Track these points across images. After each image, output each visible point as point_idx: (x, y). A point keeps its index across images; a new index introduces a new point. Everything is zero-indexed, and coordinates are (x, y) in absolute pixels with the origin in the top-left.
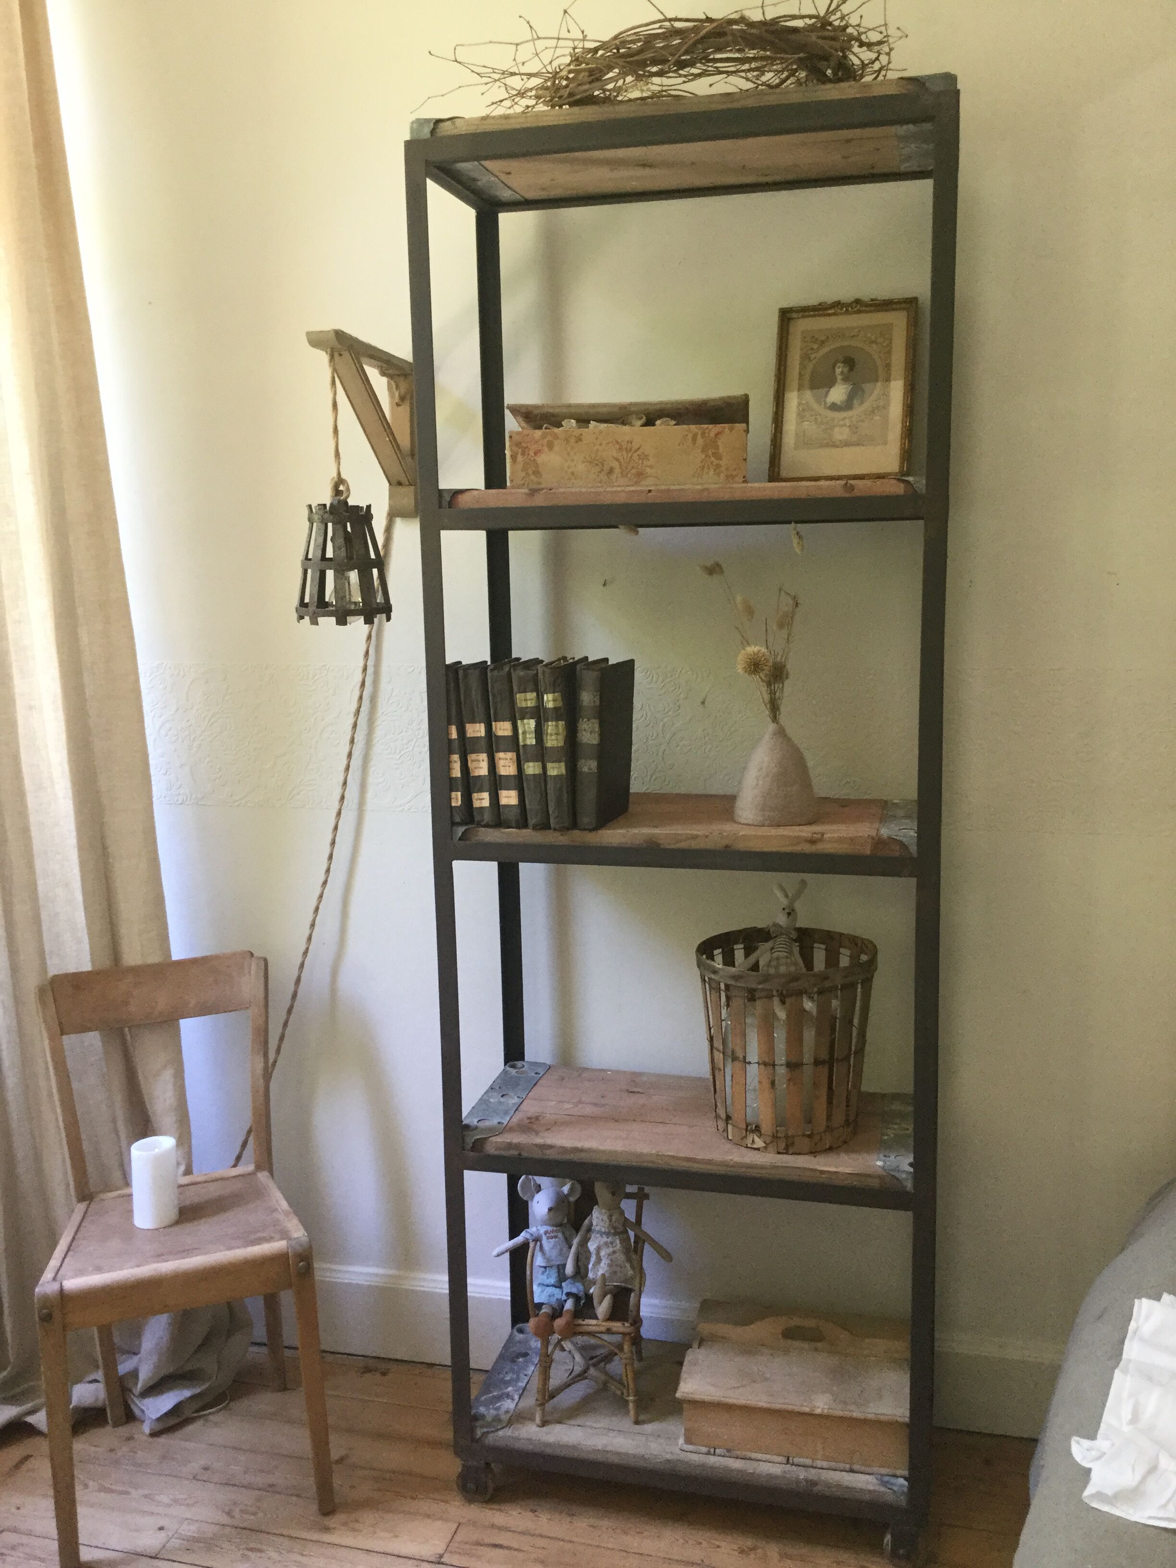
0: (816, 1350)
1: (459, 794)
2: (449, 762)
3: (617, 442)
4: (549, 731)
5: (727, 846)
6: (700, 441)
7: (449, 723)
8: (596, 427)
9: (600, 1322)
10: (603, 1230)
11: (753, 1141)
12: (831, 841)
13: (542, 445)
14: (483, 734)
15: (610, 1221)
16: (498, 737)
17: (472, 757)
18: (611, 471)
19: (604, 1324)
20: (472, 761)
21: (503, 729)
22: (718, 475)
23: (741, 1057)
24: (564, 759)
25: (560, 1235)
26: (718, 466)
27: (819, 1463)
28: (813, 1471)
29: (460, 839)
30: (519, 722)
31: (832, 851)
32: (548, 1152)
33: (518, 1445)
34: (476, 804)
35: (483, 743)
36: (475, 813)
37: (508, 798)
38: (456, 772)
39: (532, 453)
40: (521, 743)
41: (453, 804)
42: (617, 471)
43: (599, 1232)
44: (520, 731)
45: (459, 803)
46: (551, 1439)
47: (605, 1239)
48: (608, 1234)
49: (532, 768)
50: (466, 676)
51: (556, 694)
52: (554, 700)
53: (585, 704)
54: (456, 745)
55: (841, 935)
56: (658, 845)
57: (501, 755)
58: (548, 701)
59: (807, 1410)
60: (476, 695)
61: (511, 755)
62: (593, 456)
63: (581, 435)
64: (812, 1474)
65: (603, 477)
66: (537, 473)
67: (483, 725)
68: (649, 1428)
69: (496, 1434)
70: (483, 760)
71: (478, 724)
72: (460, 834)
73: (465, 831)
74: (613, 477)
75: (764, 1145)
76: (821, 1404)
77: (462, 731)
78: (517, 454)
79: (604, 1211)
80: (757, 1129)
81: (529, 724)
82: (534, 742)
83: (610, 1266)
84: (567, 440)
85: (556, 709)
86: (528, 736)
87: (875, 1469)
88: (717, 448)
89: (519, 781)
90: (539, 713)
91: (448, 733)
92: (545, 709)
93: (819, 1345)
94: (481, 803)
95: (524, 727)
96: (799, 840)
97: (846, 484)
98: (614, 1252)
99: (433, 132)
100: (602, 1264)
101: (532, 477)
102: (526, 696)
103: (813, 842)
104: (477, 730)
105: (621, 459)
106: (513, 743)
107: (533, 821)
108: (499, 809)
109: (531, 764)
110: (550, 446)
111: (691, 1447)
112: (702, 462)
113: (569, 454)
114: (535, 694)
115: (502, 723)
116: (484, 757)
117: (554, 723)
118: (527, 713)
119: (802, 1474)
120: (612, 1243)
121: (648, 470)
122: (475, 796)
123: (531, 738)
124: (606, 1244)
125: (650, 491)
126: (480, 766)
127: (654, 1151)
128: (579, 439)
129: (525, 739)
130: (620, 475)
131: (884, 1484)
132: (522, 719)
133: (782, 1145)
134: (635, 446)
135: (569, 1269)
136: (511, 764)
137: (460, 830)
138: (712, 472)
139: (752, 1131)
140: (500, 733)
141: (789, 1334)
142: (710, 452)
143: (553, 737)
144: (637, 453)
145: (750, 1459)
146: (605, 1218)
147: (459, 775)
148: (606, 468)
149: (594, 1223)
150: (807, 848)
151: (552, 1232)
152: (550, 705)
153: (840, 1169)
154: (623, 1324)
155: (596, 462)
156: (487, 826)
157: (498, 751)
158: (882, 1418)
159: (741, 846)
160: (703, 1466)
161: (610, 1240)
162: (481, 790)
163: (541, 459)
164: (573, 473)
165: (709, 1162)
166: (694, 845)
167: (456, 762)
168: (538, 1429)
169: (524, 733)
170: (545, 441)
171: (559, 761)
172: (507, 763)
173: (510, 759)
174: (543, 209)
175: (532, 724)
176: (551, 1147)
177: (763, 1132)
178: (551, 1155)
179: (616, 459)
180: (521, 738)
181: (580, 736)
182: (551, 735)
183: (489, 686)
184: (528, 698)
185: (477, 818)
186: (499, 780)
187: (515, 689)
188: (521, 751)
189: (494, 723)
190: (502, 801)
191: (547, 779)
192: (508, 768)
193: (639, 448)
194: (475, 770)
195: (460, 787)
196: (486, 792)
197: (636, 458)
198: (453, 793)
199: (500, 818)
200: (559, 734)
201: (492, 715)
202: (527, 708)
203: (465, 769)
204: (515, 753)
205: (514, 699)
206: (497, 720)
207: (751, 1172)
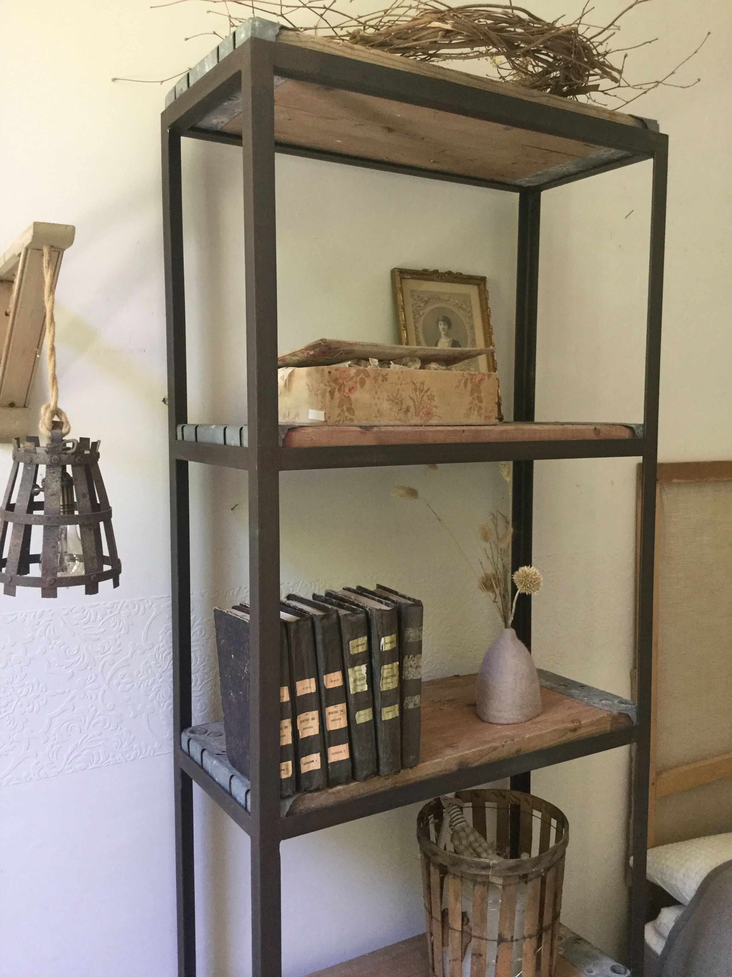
1: (290, 763)
2: (280, 729)
3: (413, 383)
4: (385, 675)
6: (469, 386)
7: (281, 685)
8: (394, 367)
12: (587, 725)
13: (356, 383)
14: (313, 689)
16: (328, 690)
17: (303, 717)
18: (407, 410)
20: (301, 722)
21: (333, 680)
22: (480, 415)
24: (397, 701)
26: (480, 408)
29: (288, 814)
30: (350, 671)
31: (588, 734)
34: (305, 769)
35: (314, 700)
36: (306, 779)
37: (339, 753)
38: (287, 739)
39: (347, 390)
40: (352, 692)
41: (284, 776)
42: (412, 409)
44: (351, 680)
45: (290, 773)
49: (363, 717)
50: (297, 631)
51: (393, 635)
52: (391, 643)
53: (411, 640)
54: (288, 708)
56: (468, 765)
57: (331, 709)
58: (385, 644)
60: (305, 649)
61: (341, 707)
62: (395, 395)
63: (387, 374)
65: (402, 415)
66: (350, 410)
67: (313, 680)
70: (313, 719)
71: (308, 680)
72: (287, 808)
73: (295, 801)
74: (409, 414)
77: (293, 692)
78: (335, 390)
81: (360, 670)
82: (366, 688)
84: (375, 379)
85: (392, 651)
86: (358, 683)
88: (480, 392)
89: (349, 733)
90: (372, 658)
91: (278, 696)
92: (378, 653)
94: (309, 767)
95: (355, 675)
96: (566, 731)
97: (595, 429)
99: (277, 37)
101: (347, 414)
102: (357, 642)
104: (307, 687)
105: (415, 398)
106: (343, 693)
107: (365, 772)
108: (329, 768)
109: (362, 712)
110: (362, 383)
112: (469, 404)
113: (376, 393)
114: (366, 638)
115: (332, 674)
116: (315, 714)
117: (390, 666)
118: (358, 659)
122: (306, 760)
123: (362, 685)
125: (464, 431)
126: (310, 726)
128: (385, 379)
129: (355, 686)
130: (414, 414)
132: (353, 666)
134: (426, 387)
136: (341, 717)
138: (476, 412)
140: (330, 686)
142: (476, 395)
143: (389, 680)
144: (426, 394)
147: (290, 741)
148: (404, 407)
150: (571, 736)
152: (384, 648)
155: (396, 400)
156: (317, 790)
157: (328, 706)
159: (528, 747)
162: (310, 753)
163: (354, 396)
164: (378, 411)
167: (286, 727)
169: (355, 681)
170: (358, 378)
171: (392, 704)
172: (337, 716)
173: (342, 711)
175: (363, 668)
179: (412, 399)
180: (351, 686)
181: (406, 673)
182: (387, 678)
183: (319, 638)
184: (360, 643)
185: (305, 783)
186: (329, 737)
187: (346, 636)
188: (352, 701)
189: (325, 676)
190: (332, 758)
191: (379, 725)
192: (338, 721)
193: (428, 389)
194: (305, 731)
195: (291, 755)
196: (316, 753)
197: (425, 398)
198: (284, 763)
199: (331, 777)
200: (393, 676)
201: (322, 668)
202: (358, 654)
203: (295, 732)
204: (345, 704)
205: (345, 647)
206: (327, 672)
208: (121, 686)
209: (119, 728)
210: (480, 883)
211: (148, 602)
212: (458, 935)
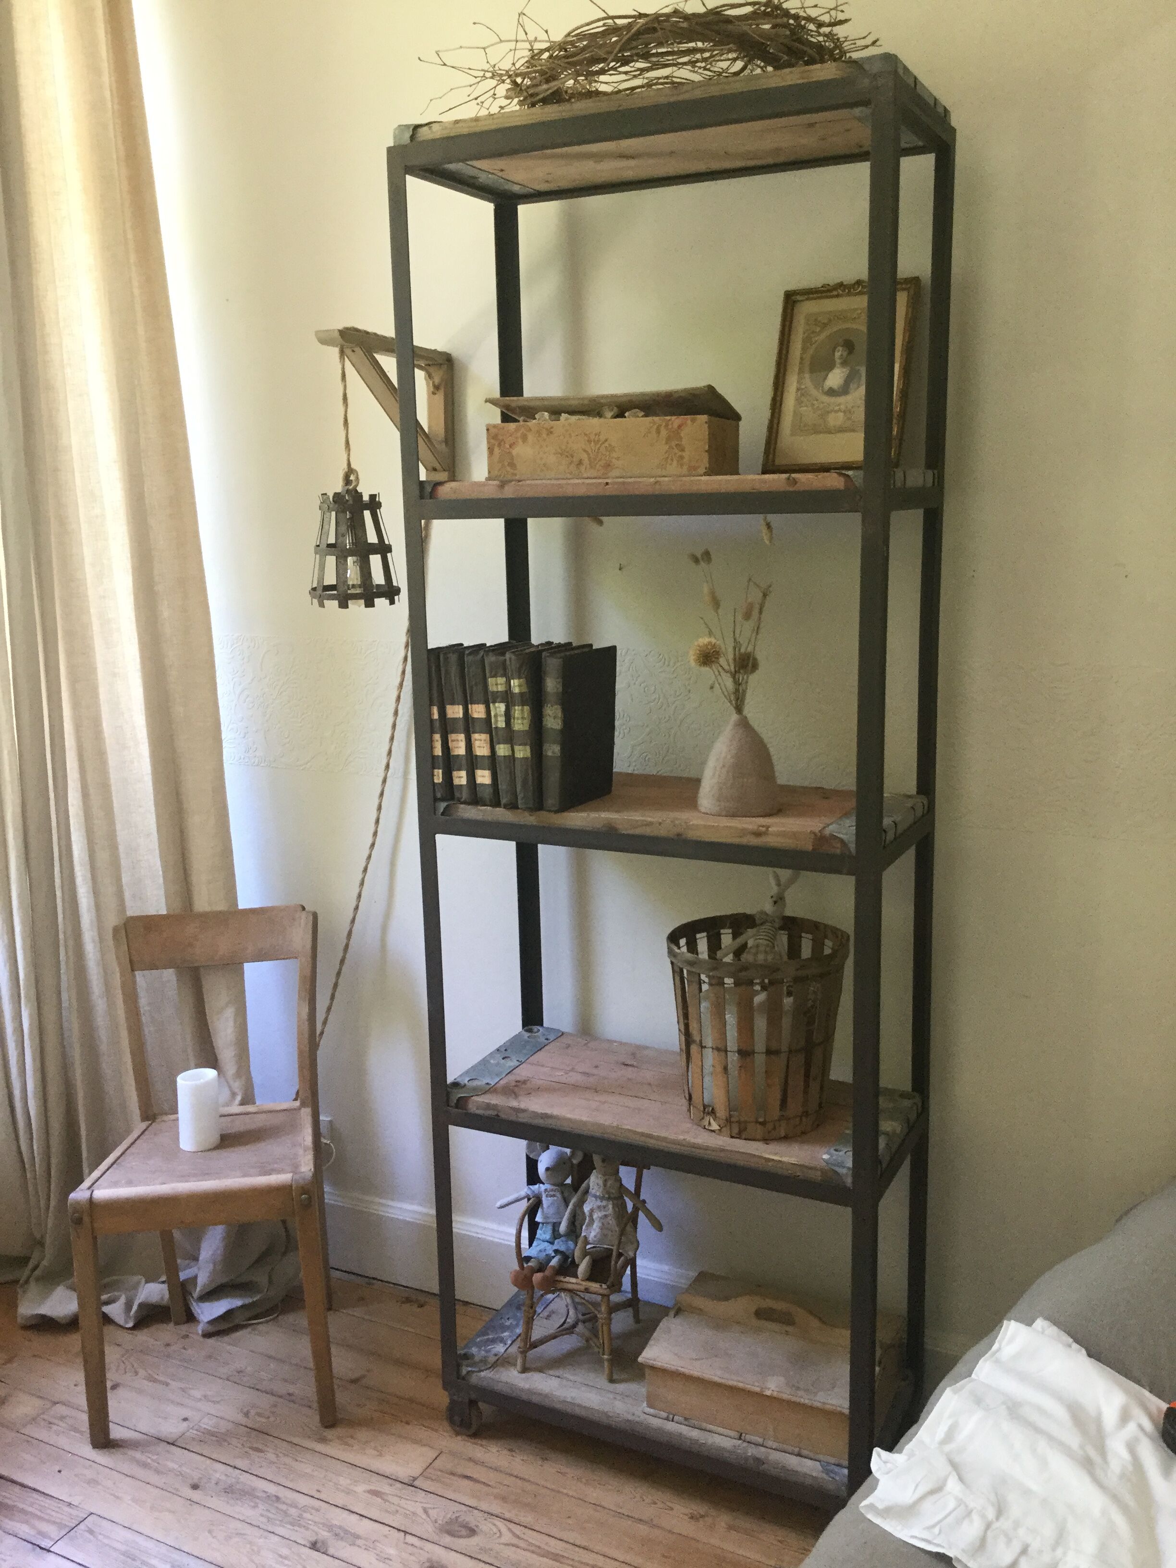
0: (787, 1333)
1: (440, 771)
2: (432, 741)
3: (586, 435)
4: (516, 715)
5: (679, 835)
6: (664, 433)
7: (431, 704)
8: (567, 419)
10: (598, 1194)
11: (709, 1123)
12: (775, 835)
13: (517, 438)
14: (461, 715)
15: (605, 1185)
16: (474, 719)
17: (452, 737)
18: (580, 463)
19: (584, 1283)
20: (453, 741)
21: (478, 711)
22: (682, 465)
23: (698, 1041)
24: (529, 743)
25: (558, 1195)
26: (682, 457)
27: (770, 1443)
28: (763, 1449)
29: (443, 814)
30: (491, 705)
31: (776, 844)
32: (521, 1115)
33: (498, 1387)
34: (456, 782)
35: (461, 725)
36: (455, 790)
37: (484, 777)
38: (438, 751)
39: (507, 446)
40: (494, 726)
41: (436, 781)
42: (586, 461)
43: (596, 1197)
44: (493, 714)
45: (441, 780)
46: (526, 1386)
47: (599, 1203)
48: (602, 1198)
49: (502, 750)
50: (446, 657)
51: (521, 680)
52: (520, 686)
53: (549, 690)
54: (437, 724)
55: (826, 926)
56: (616, 830)
57: (476, 736)
58: (514, 686)
59: (757, 1389)
60: (455, 678)
61: (485, 737)
62: (564, 447)
63: (552, 428)
64: (760, 1452)
65: (572, 469)
66: (512, 465)
67: (461, 707)
68: (621, 1387)
69: (479, 1374)
70: (461, 741)
71: (457, 706)
72: (442, 811)
73: (447, 807)
74: (583, 468)
75: (718, 1127)
76: (773, 1386)
77: (443, 712)
78: (494, 445)
79: (600, 1176)
80: (713, 1112)
81: (499, 707)
82: (504, 725)
83: (601, 1229)
84: (539, 433)
85: (522, 694)
86: (499, 719)
87: (821, 1457)
88: (680, 439)
89: (492, 762)
90: (507, 697)
91: (430, 714)
92: (512, 694)
93: (790, 1329)
94: (460, 781)
95: (496, 710)
96: (744, 832)
97: (788, 479)
98: (606, 1216)
99: (412, 137)
100: (595, 1226)
101: (508, 469)
102: (496, 681)
103: (758, 834)
104: (455, 711)
105: (589, 450)
106: (487, 725)
107: (505, 801)
108: (476, 789)
109: (502, 746)
110: (524, 438)
111: (652, 1411)
112: (666, 453)
113: (541, 447)
114: (504, 679)
115: (477, 705)
116: (462, 737)
117: (520, 707)
118: (497, 697)
119: (752, 1451)
120: (604, 1207)
121: (614, 460)
122: (455, 774)
123: (501, 721)
124: (599, 1207)
125: (607, 484)
126: (459, 748)
128: (550, 432)
129: (496, 721)
130: (588, 466)
131: (827, 1472)
132: (494, 702)
133: (736, 1131)
134: (602, 438)
135: (563, 1228)
136: (485, 745)
137: (442, 806)
138: (675, 462)
139: (708, 1113)
140: (476, 715)
141: (760, 1314)
142: (673, 443)
143: (520, 721)
144: (603, 445)
145: (705, 1430)
146: (601, 1182)
147: (440, 754)
148: (576, 460)
149: (591, 1185)
150: (754, 841)
151: (552, 1190)
152: (516, 690)
153: (785, 1159)
154: (601, 1286)
155: (566, 454)
156: (465, 803)
157: (474, 732)
158: (828, 1407)
159: (692, 835)
160: (660, 1430)
161: (604, 1203)
162: (460, 769)
163: (515, 452)
164: (544, 465)
165: (665, 1139)
166: (647, 831)
167: (437, 741)
168: (518, 1375)
169: (496, 716)
170: (519, 434)
171: (525, 744)
172: (482, 744)
173: (485, 740)
174: (562, 199)
175: (502, 707)
176: (524, 1111)
177: (718, 1115)
178: (523, 1118)
179: (585, 451)
180: (493, 720)
181: (546, 721)
182: (518, 719)
184: (499, 682)
185: (457, 795)
186: (475, 760)
187: (488, 674)
188: (494, 733)
189: (470, 706)
190: (478, 780)
191: (515, 761)
192: (482, 748)
193: (606, 440)
194: (454, 749)
195: (442, 765)
196: (465, 771)
197: (603, 449)
198: (436, 770)
199: (476, 796)
200: (523, 718)
201: (468, 698)
202: (498, 692)
203: (445, 748)
204: (488, 735)
205: (486, 683)
206: (473, 703)
207: (701, 1153)
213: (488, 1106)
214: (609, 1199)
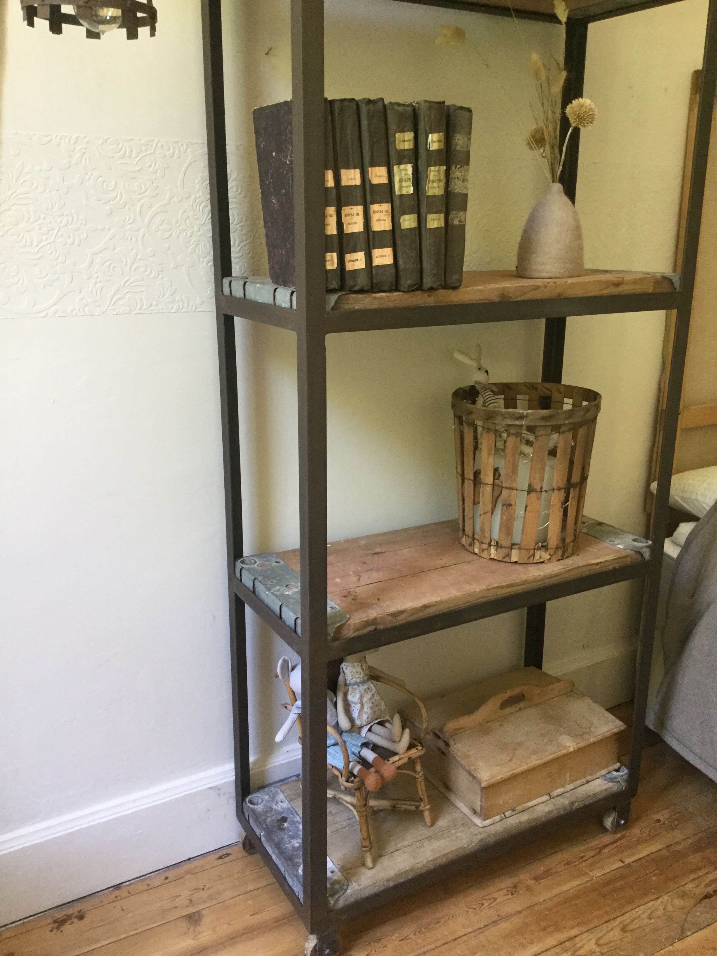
1: (335, 255)
2: (325, 216)
4: (431, 178)
5: (559, 295)
7: (327, 167)
9: (402, 756)
10: (358, 680)
11: (540, 557)
12: (630, 283)
14: (358, 182)
16: (373, 186)
17: (348, 210)
19: (405, 755)
20: (346, 215)
21: (378, 176)
24: (442, 209)
27: (568, 787)
29: (333, 309)
30: (395, 168)
31: (631, 291)
34: (349, 267)
35: (359, 194)
36: (350, 277)
37: (383, 257)
38: (332, 229)
40: (397, 192)
41: (329, 267)
43: (356, 684)
44: (397, 179)
45: (335, 266)
47: (362, 688)
48: (363, 682)
49: (408, 222)
50: (342, 111)
51: (441, 134)
52: (438, 141)
53: (458, 148)
54: (331, 195)
56: (509, 298)
57: (375, 207)
58: (433, 142)
60: (350, 135)
61: (386, 207)
67: (358, 171)
69: (345, 895)
70: (358, 214)
71: (352, 171)
72: (332, 304)
73: (339, 298)
75: (549, 557)
76: (569, 743)
77: (337, 179)
79: (356, 664)
80: (545, 546)
81: (406, 170)
82: (411, 190)
83: (371, 708)
85: (438, 151)
86: (404, 184)
87: (600, 774)
89: (394, 237)
90: (419, 157)
91: (323, 179)
92: (425, 152)
93: (521, 705)
94: (353, 265)
95: (401, 174)
100: (365, 709)
102: (404, 137)
104: (352, 177)
106: (388, 192)
107: (408, 282)
108: (373, 271)
109: (407, 217)
111: (488, 822)
114: (412, 134)
115: (377, 168)
116: (359, 209)
117: (437, 168)
118: (404, 157)
122: (349, 257)
123: (407, 187)
124: (364, 691)
126: (355, 222)
127: (484, 587)
129: (401, 187)
131: (612, 780)
132: (399, 164)
136: (386, 218)
137: (333, 298)
139: (539, 549)
140: (376, 181)
141: (505, 705)
143: (435, 185)
145: (529, 808)
146: (359, 669)
147: (335, 232)
150: (613, 291)
152: (432, 147)
156: (361, 291)
157: (372, 203)
161: (366, 686)
162: (354, 250)
165: (525, 582)
166: (536, 295)
167: (331, 216)
168: (373, 872)
169: (401, 181)
171: (438, 212)
172: (382, 216)
173: (386, 211)
175: (409, 168)
180: (397, 186)
181: (452, 185)
182: (433, 182)
183: (365, 123)
184: (406, 138)
185: (349, 282)
186: (374, 236)
187: (392, 126)
188: (397, 202)
189: (370, 169)
190: (377, 262)
191: (423, 233)
192: (382, 222)
194: (350, 226)
195: (336, 245)
196: (361, 251)
198: (328, 254)
199: (375, 281)
200: (439, 180)
201: (367, 159)
202: (405, 150)
203: (340, 224)
204: (390, 205)
205: (391, 140)
206: (373, 165)
207: (548, 582)
208: (159, 232)
209: (160, 277)
210: (513, 434)
211: (182, 145)
212: (489, 489)
213: (367, 623)
214: (368, 679)
